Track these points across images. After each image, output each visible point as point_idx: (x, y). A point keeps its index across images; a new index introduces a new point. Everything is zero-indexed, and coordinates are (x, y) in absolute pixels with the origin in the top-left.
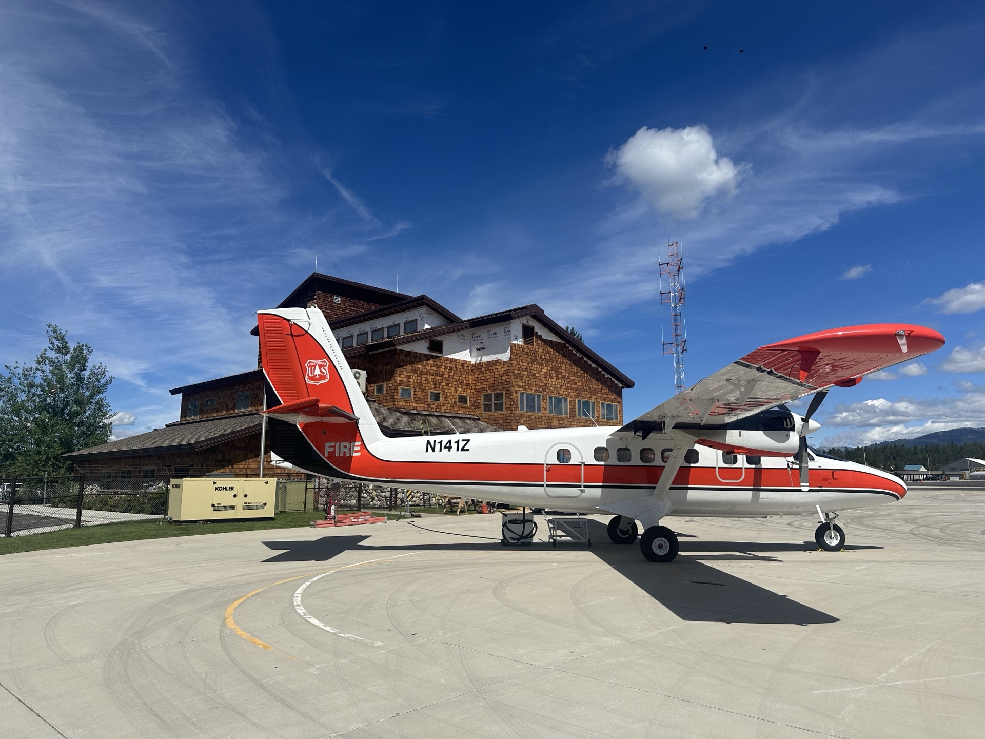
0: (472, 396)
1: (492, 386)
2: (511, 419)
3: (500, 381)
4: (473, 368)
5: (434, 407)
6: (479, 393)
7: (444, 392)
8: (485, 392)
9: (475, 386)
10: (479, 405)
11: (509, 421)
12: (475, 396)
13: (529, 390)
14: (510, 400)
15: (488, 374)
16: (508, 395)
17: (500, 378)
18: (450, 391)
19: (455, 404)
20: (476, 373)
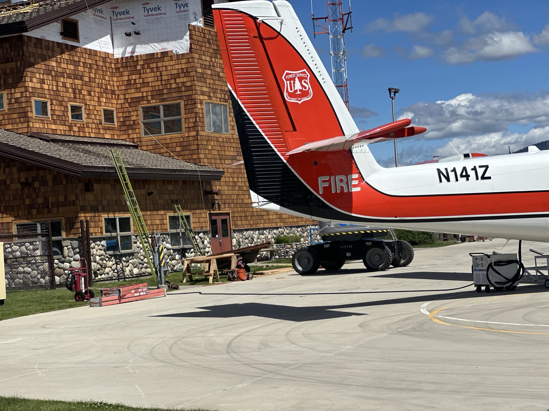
0: (121, 110)
1: (158, 94)
2: (198, 145)
3: (174, 86)
4: (119, 65)
5: (76, 129)
6: (133, 105)
7: (86, 104)
8: (145, 104)
9: (125, 95)
10: (134, 124)
11: (195, 147)
12: (125, 110)
13: (214, 99)
14: (193, 115)
15: (149, 75)
16: (189, 107)
17: (173, 81)
18: (93, 103)
19: (101, 124)
20: (126, 73)
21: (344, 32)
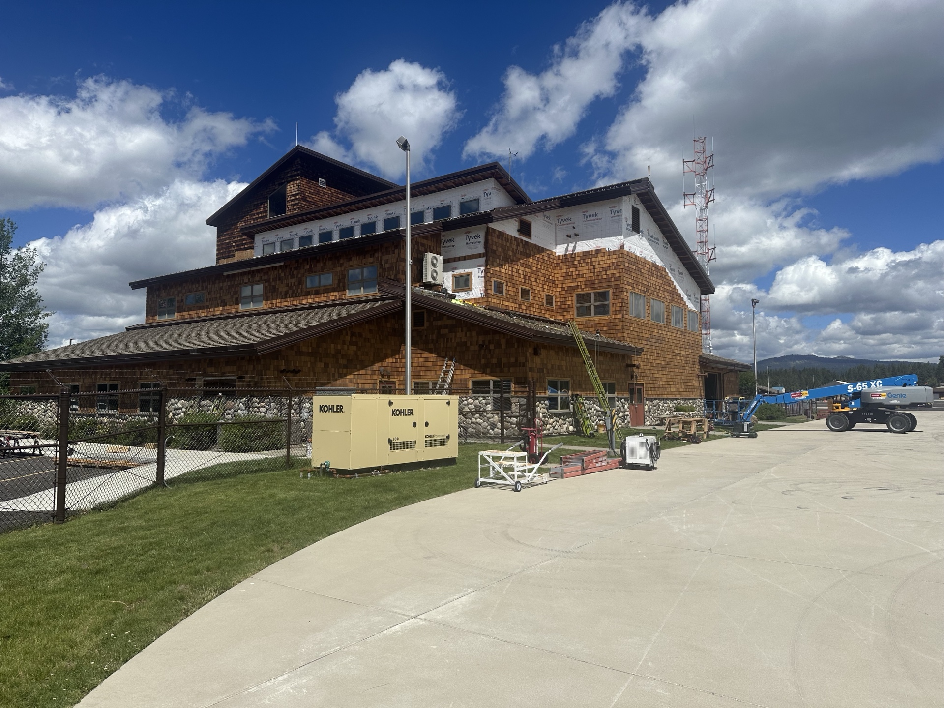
0: (558, 296)
1: (590, 284)
2: (623, 325)
3: (604, 277)
4: (560, 261)
5: (524, 307)
6: (569, 292)
7: (533, 289)
8: (579, 291)
9: (563, 284)
10: (569, 307)
11: (620, 327)
12: (562, 296)
13: (636, 289)
14: (620, 301)
15: (584, 268)
16: (617, 294)
17: (604, 273)
18: (538, 288)
19: (543, 306)
20: (565, 267)
21: (708, 261)
